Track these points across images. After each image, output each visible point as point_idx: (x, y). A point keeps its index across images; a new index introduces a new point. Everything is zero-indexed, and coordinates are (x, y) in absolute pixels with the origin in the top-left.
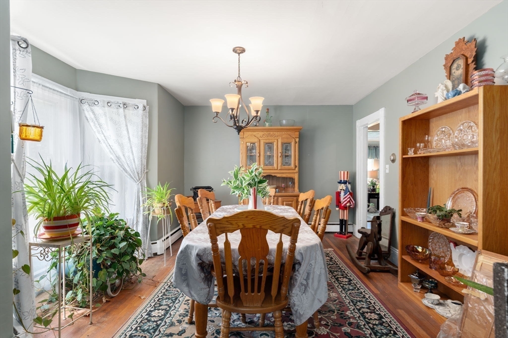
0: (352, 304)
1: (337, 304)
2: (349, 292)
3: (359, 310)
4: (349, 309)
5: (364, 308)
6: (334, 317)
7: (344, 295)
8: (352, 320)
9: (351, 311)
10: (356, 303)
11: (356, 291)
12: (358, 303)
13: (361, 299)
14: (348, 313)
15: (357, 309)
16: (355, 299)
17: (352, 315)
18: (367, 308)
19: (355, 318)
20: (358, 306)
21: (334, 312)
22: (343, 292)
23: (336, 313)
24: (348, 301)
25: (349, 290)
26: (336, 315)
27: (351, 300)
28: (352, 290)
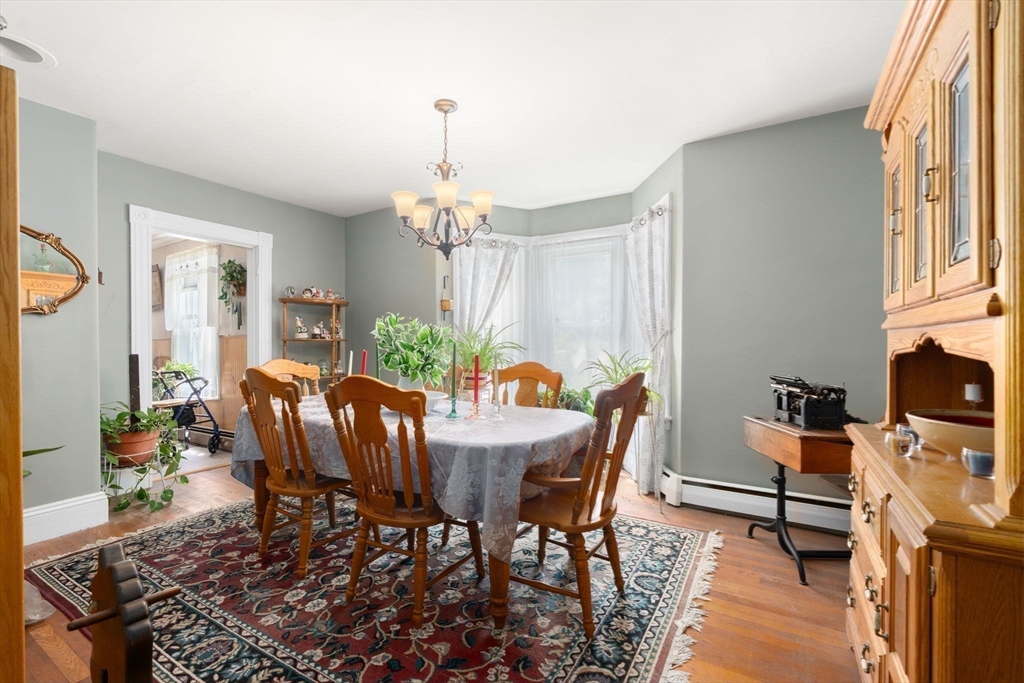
0: (219, 621)
1: (252, 603)
2: (237, 647)
3: (199, 617)
4: (221, 606)
5: (187, 627)
6: (245, 581)
7: (244, 633)
8: (211, 591)
9: (216, 606)
10: (207, 631)
11: (214, 666)
12: (202, 633)
13: (199, 646)
14: (221, 599)
15: (204, 617)
16: (213, 640)
17: (212, 599)
18: (179, 631)
19: (207, 597)
20: (203, 625)
21: (249, 587)
22: (250, 641)
23: (245, 587)
24: (229, 623)
25: (237, 659)
26: (244, 585)
27: (221, 629)
28: (227, 665)
